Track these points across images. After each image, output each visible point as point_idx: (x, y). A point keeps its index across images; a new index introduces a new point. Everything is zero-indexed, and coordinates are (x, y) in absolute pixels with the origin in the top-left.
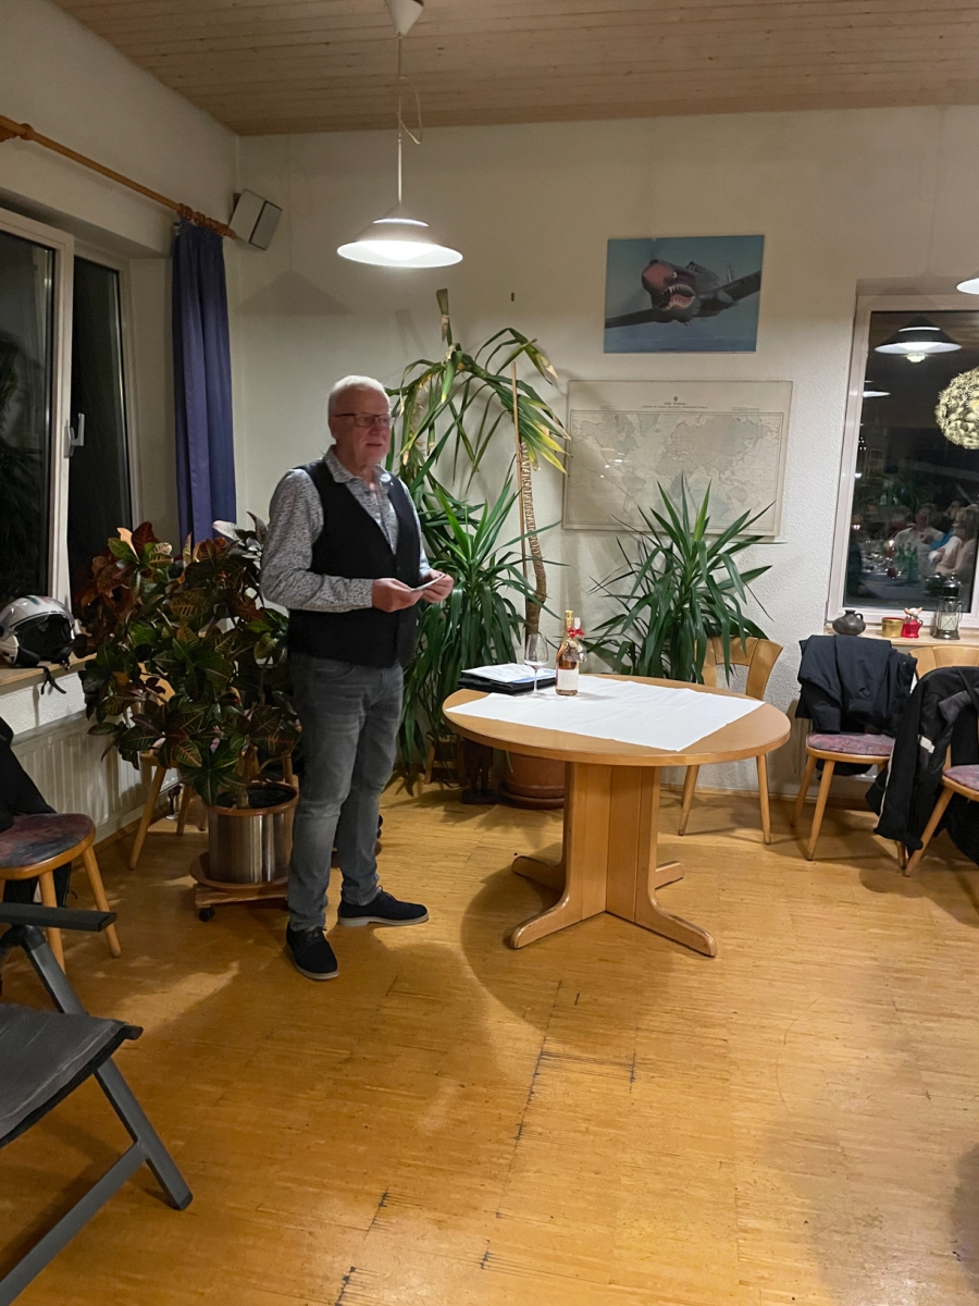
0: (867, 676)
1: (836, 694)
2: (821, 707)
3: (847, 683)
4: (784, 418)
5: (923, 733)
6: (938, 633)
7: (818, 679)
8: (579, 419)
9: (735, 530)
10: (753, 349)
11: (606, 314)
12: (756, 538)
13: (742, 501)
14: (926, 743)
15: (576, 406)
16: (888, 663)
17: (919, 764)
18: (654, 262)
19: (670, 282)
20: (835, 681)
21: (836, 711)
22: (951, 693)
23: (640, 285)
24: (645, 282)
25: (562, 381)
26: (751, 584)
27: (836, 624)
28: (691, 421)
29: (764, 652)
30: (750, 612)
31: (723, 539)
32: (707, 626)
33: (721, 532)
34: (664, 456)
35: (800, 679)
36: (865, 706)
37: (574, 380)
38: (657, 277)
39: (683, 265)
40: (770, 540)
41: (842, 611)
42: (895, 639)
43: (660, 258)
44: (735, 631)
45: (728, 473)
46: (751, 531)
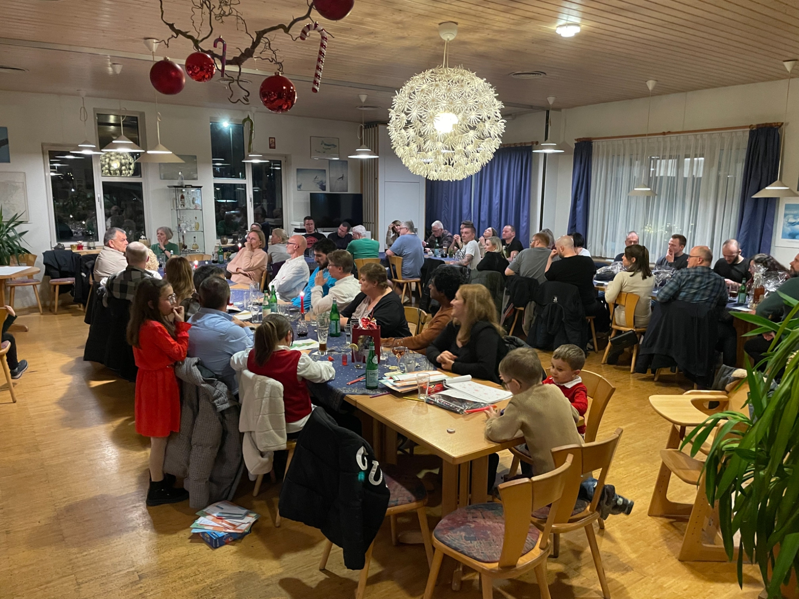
0: (66, 260)
1: (57, 267)
2: (53, 271)
3: (60, 264)
4: (24, 184)
5: (82, 272)
6: (89, 248)
7: (50, 263)
9: (13, 220)
10: (9, 161)
12: (21, 222)
13: (14, 210)
14: (83, 274)
16: (72, 257)
17: (82, 280)
20: (56, 263)
21: (57, 272)
22: (89, 260)
26: (23, 237)
27: (55, 248)
29: (31, 258)
30: (23, 245)
31: (9, 223)
32: (9, 251)
33: (8, 220)
35: (44, 263)
36: (67, 269)
40: (26, 222)
41: (57, 244)
42: (75, 251)
44: (19, 252)
45: (7, 201)
46: (19, 220)
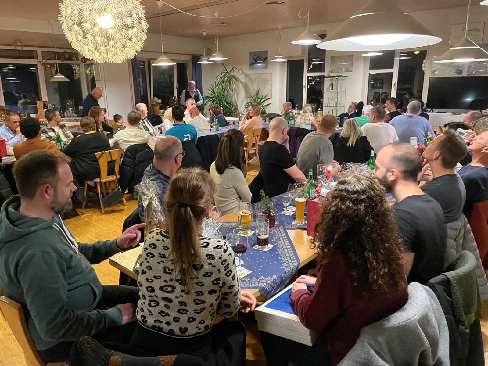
4: (272, 79)
8: (247, 80)
10: (267, 68)
11: (250, 63)
13: (266, 92)
15: (247, 78)
18: (255, 55)
19: (257, 58)
23: (253, 59)
24: (254, 59)
25: (245, 74)
26: (269, 106)
28: (260, 80)
34: (257, 86)
37: (246, 74)
38: (255, 58)
39: (258, 55)
43: (256, 54)
46: (268, 97)
